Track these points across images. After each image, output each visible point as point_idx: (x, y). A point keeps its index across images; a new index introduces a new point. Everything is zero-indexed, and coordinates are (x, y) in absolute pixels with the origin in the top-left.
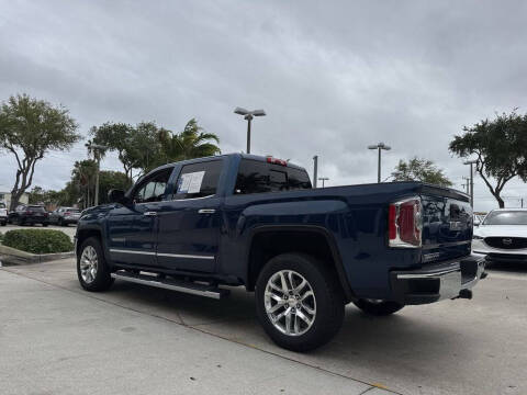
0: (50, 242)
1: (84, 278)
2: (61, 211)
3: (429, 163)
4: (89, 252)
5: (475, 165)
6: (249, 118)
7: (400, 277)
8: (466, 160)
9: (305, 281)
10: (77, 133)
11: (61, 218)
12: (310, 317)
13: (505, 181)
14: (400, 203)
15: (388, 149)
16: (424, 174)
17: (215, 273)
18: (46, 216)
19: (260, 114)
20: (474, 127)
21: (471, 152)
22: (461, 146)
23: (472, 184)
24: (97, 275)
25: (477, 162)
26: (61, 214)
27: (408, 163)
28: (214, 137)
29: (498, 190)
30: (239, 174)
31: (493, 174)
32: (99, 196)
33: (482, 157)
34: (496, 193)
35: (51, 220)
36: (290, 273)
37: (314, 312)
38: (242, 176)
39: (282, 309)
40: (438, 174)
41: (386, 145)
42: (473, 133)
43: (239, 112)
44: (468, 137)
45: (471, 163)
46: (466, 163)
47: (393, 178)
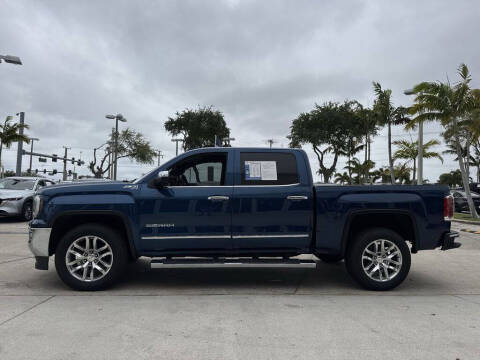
3: (139, 135)
8: (175, 138)
14: (448, 197)
15: (124, 121)
16: (135, 144)
20: (182, 113)
21: (179, 132)
22: (173, 126)
27: (121, 133)
40: (147, 145)
41: (124, 117)
42: (182, 118)
44: (179, 120)
45: (177, 140)
46: (173, 140)
47: (107, 145)
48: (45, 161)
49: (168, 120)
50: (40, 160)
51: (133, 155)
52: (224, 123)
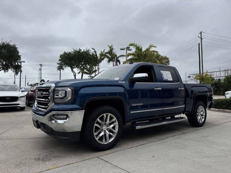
52: (18, 52)
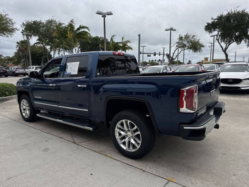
0: (7, 91)
1: (24, 114)
2: (13, 68)
3: (193, 36)
4: (24, 102)
5: (216, 37)
6: (104, 16)
7: (185, 128)
8: (211, 35)
9: (136, 127)
10: (15, 27)
11: (13, 72)
12: (138, 144)
13: (229, 44)
14: (187, 88)
15: (175, 30)
16: (191, 42)
17: (89, 117)
18: (6, 72)
19: (110, 14)
20: (216, 18)
21: (215, 30)
22: (210, 28)
23: (214, 46)
24: (30, 114)
25: (217, 35)
26: (14, 70)
27: (183, 37)
28: (86, 28)
29: (226, 49)
30: (99, 60)
31: (224, 41)
32: (32, 58)
33: (219, 33)
34: (225, 51)
35: (9, 73)
36: (129, 121)
37: (140, 142)
38: (101, 61)
39: (124, 138)
40: (198, 42)
42: (216, 21)
43: (99, 13)
44: (213, 23)
45: (214, 36)
46: (212, 36)
47: (177, 45)
48: (150, 56)
49: (207, 24)
50: (148, 56)
51: (190, 48)
